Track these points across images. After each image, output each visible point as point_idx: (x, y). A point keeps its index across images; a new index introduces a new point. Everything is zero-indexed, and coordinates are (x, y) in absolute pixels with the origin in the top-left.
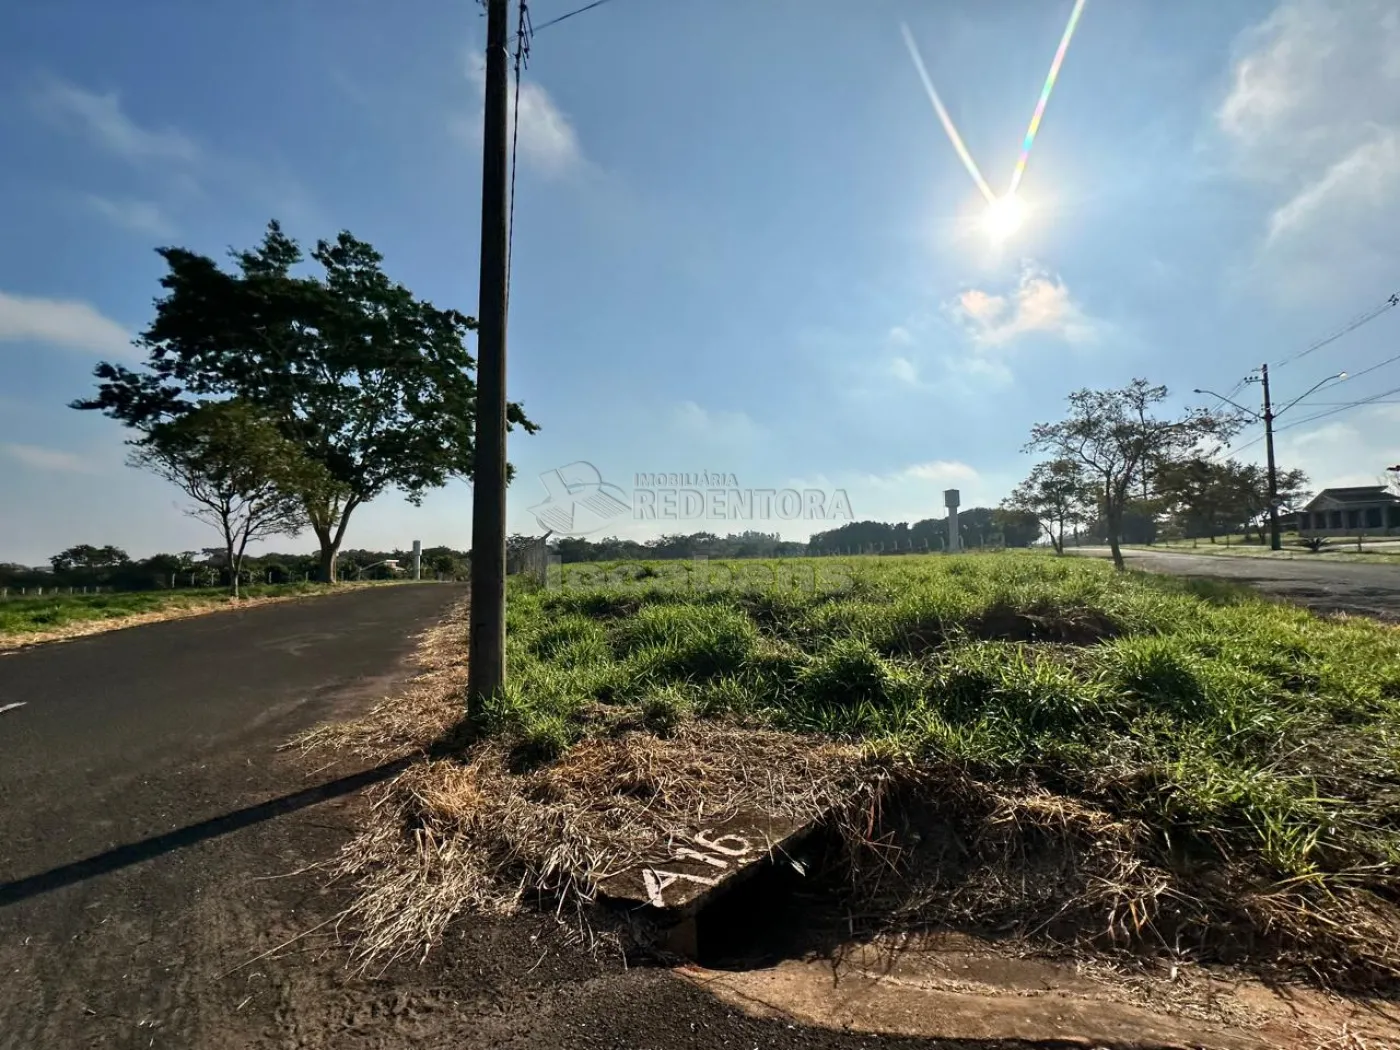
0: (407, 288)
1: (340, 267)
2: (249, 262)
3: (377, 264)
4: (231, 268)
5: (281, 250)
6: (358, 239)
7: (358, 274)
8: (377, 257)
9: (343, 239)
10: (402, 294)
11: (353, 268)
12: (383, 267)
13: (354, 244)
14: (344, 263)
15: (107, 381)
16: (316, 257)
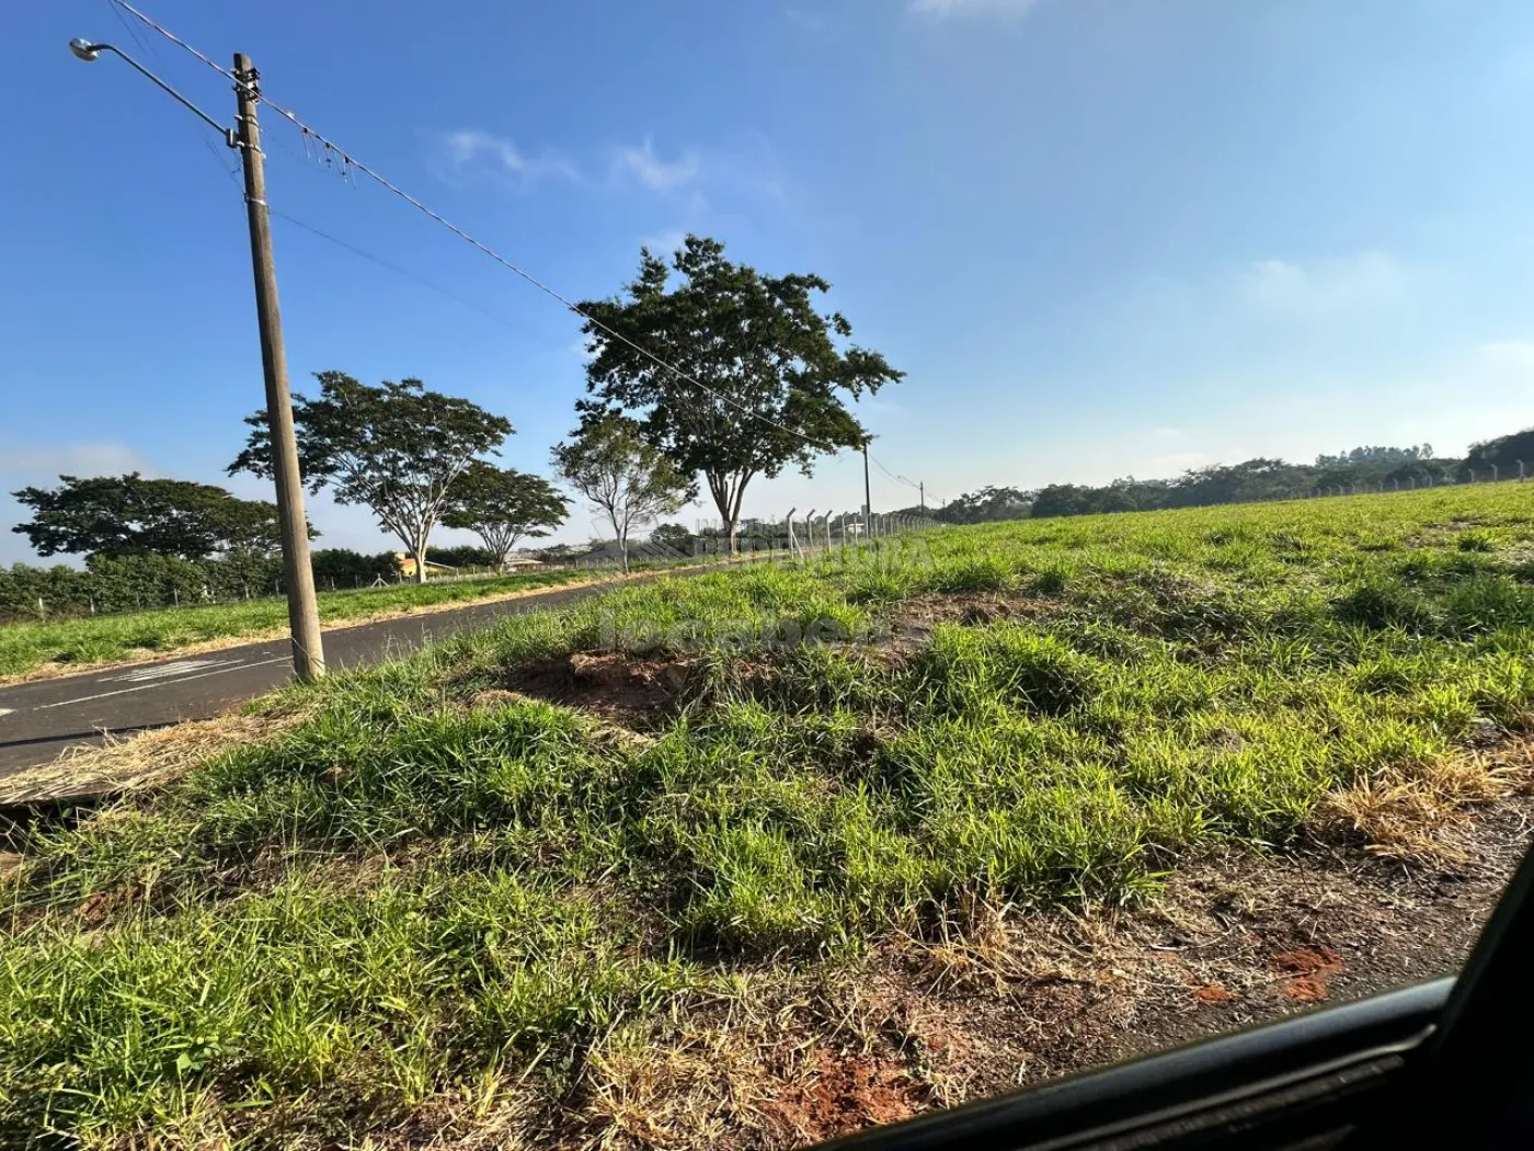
0: (747, 266)
1: (696, 269)
2: (637, 291)
3: (720, 255)
4: (627, 300)
5: (654, 272)
6: (701, 238)
7: (710, 269)
8: (718, 248)
9: (689, 243)
10: (746, 273)
11: (705, 265)
12: (724, 255)
13: (699, 244)
14: (696, 265)
15: (582, 412)
16: (676, 267)
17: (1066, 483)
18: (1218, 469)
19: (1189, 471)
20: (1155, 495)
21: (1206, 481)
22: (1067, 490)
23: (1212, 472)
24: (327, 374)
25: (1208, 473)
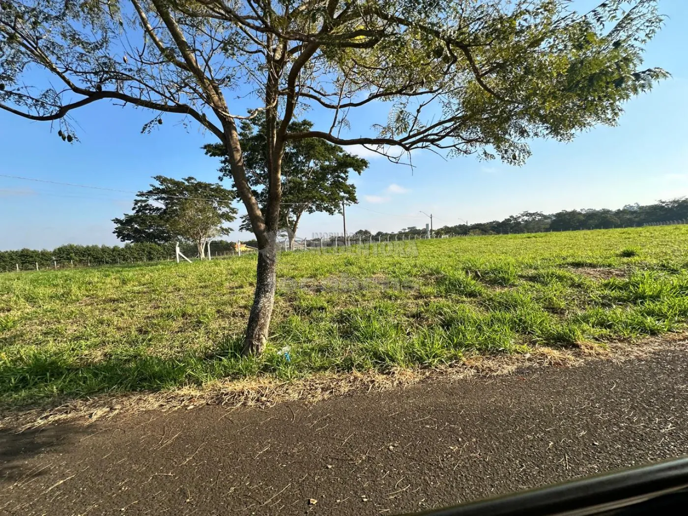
17: (573, 210)
18: (683, 199)
19: (660, 201)
20: (635, 215)
21: (673, 207)
22: (574, 214)
23: (678, 201)
24: (157, 177)
25: (674, 202)
